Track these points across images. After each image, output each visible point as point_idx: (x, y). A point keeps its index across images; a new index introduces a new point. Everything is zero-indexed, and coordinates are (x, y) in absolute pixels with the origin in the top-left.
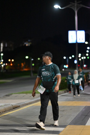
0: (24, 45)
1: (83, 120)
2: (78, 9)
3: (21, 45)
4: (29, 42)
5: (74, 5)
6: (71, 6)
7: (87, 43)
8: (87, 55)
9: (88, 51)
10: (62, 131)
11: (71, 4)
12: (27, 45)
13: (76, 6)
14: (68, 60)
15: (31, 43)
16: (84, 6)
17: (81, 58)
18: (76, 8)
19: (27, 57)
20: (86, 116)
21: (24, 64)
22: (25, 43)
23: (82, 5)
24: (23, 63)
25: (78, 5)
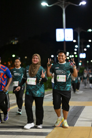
0: (10, 43)
1: (71, 121)
2: (66, 6)
3: (7, 43)
4: (15, 40)
5: (62, 3)
6: (59, 4)
7: (75, 41)
8: (75, 53)
9: (76, 50)
10: (50, 133)
11: (59, 1)
12: (14, 43)
13: (63, 3)
14: (55, 59)
15: (17, 41)
16: (72, 4)
17: (69, 56)
18: (63, 6)
19: (14, 56)
20: (75, 116)
21: (10, 63)
22: (12, 41)
23: (69, 3)
24: (10, 61)
25: (66, 2)
